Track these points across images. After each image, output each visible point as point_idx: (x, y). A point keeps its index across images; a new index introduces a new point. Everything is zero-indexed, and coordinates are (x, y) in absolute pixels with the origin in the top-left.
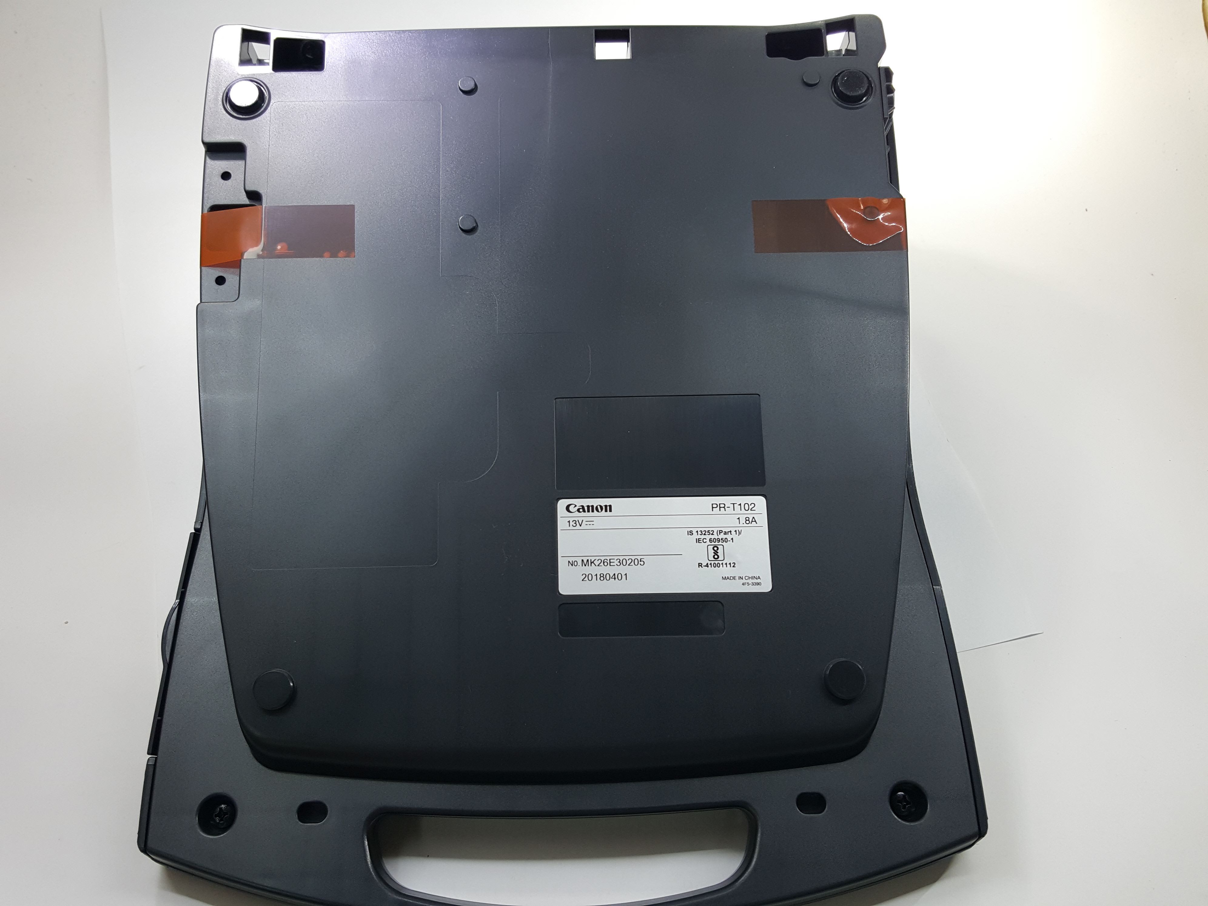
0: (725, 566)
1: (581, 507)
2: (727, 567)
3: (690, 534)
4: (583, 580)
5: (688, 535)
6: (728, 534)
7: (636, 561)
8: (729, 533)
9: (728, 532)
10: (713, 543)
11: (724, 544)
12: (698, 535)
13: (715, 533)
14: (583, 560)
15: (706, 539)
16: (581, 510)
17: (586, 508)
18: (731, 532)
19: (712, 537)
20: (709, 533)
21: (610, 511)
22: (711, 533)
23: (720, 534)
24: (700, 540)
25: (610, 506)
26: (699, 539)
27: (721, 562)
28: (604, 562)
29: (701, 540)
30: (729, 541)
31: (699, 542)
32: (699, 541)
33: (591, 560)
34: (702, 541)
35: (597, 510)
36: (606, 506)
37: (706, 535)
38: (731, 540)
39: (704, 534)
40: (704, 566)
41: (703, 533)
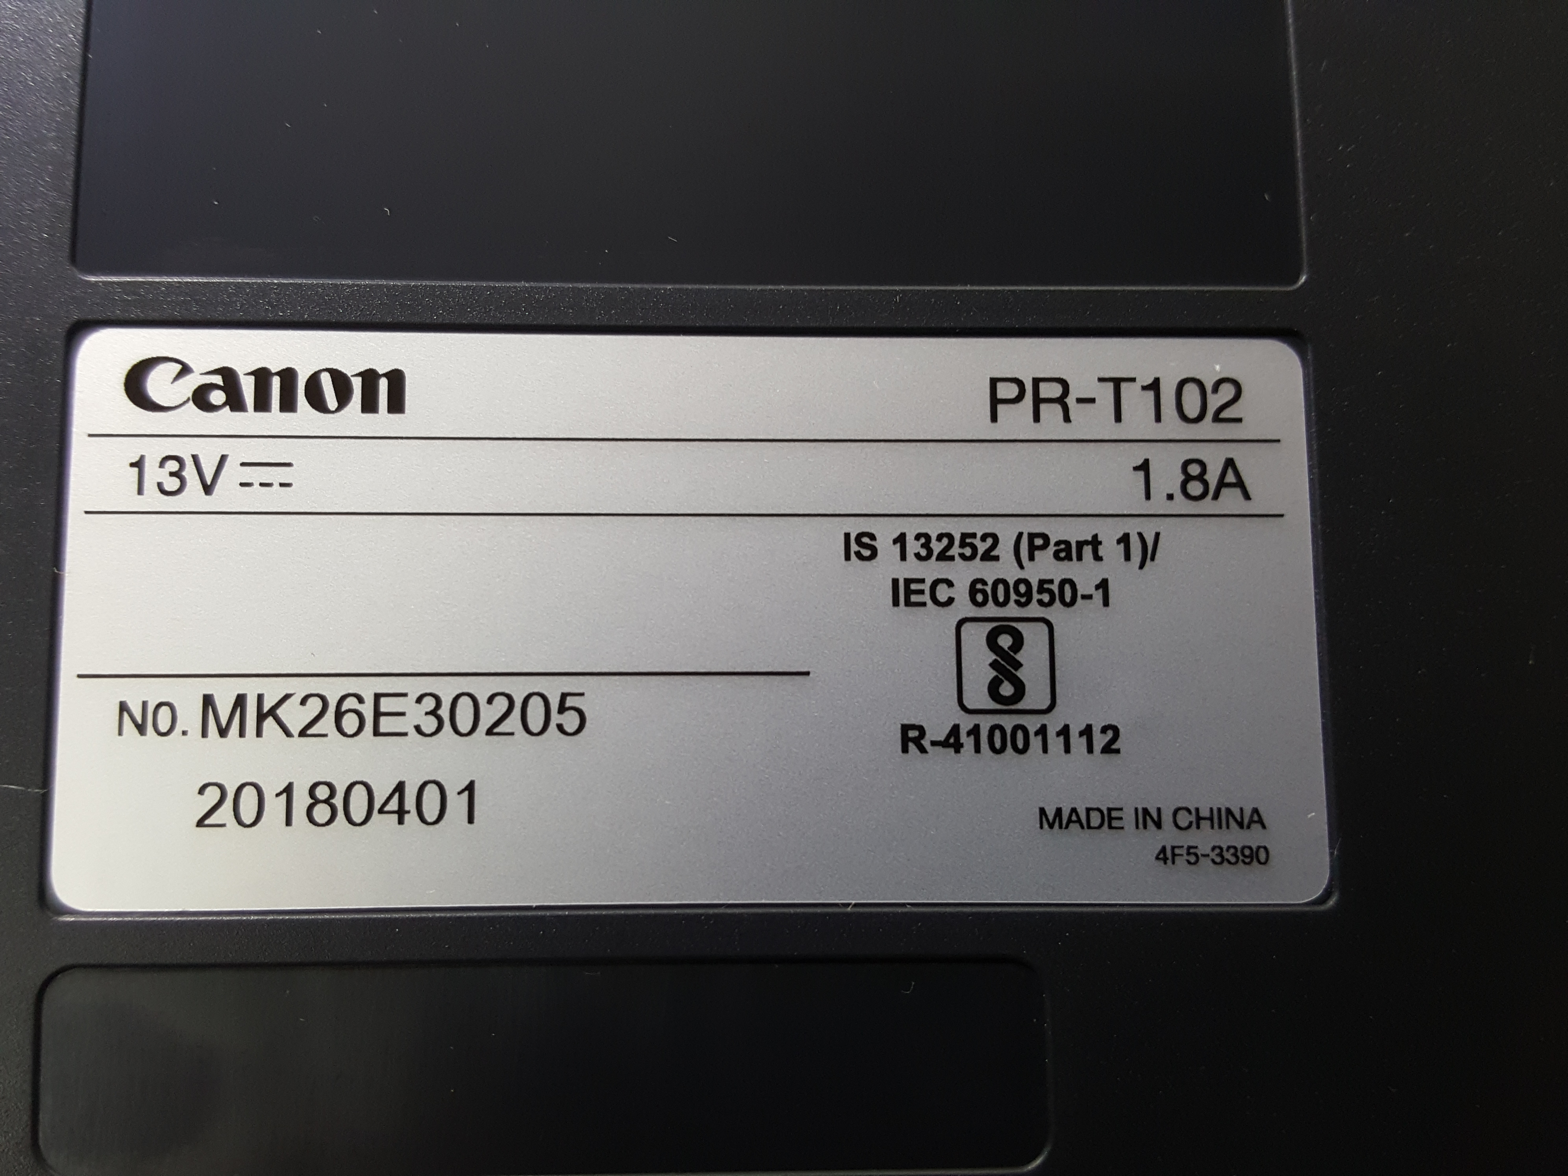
0: (1056, 744)
1: (218, 380)
2: (1067, 750)
3: (859, 555)
4: (200, 823)
5: (848, 558)
6: (1080, 558)
7: (536, 705)
8: (1087, 550)
9: (1080, 545)
10: (991, 610)
11: (1056, 613)
12: (903, 557)
13: (1005, 550)
14: (208, 701)
15: (950, 584)
16: (217, 397)
17: (248, 387)
18: (1095, 542)
19: (989, 572)
20: (968, 552)
21: (396, 405)
22: (982, 547)
23: (1032, 558)
24: (913, 587)
25: (396, 379)
26: (908, 582)
27: (1032, 724)
28: (339, 715)
29: (921, 592)
30: (1090, 597)
31: (908, 603)
32: (908, 592)
33: (260, 697)
34: (926, 598)
35: (316, 401)
36: (369, 377)
37: (952, 558)
38: (1098, 596)
39: (943, 556)
40: (934, 743)
41: (937, 547)
